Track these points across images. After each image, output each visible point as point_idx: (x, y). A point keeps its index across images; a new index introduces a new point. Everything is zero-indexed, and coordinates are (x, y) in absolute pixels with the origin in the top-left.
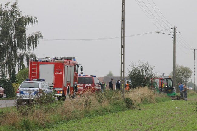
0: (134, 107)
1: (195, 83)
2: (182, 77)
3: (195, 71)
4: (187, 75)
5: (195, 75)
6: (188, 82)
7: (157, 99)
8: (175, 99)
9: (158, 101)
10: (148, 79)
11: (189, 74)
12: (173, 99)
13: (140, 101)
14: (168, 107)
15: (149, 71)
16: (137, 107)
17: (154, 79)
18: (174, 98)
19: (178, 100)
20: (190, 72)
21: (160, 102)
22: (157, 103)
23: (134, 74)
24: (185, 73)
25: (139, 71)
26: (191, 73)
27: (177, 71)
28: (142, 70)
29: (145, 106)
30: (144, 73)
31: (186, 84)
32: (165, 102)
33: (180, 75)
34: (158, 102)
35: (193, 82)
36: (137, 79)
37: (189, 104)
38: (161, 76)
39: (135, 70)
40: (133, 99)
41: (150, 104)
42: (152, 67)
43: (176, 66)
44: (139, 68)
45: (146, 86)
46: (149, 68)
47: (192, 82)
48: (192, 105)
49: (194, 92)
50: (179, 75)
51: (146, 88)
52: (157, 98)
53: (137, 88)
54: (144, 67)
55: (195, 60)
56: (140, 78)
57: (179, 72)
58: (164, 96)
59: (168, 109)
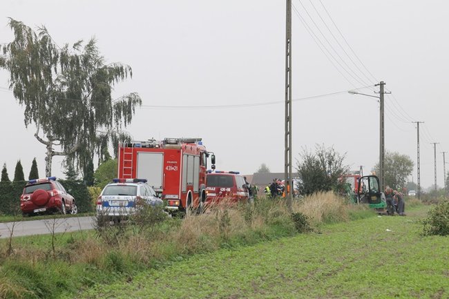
0: (310, 229)
1: (419, 184)
2: (395, 174)
3: (419, 163)
4: (405, 170)
5: (419, 169)
6: (406, 183)
7: (351, 214)
8: (384, 214)
9: (353, 217)
10: (335, 177)
11: (409, 168)
12: (380, 214)
13: (320, 218)
14: (372, 229)
15: (336, 163)
16: (315, 229)
17: (344, 177)
18: (382, 212)
19: (390, 216)
20: (410, 164)
21: (357, 219)
22: (352, 222)
23: (308, 168)
24: (401, 165)
25: (318, 163)
26: (413, 165)
27: (386, 163)
28: (323, 161)
29: (329, 226)
30: (327, 166)
31: (402, 185)
32: (366, 220)
33: (393, 169)
34: (353, 220)
35: (416, 182)
36: (314, 178)
37: (409, 222)
38: (359, 172)
39: (310, 161)
40: (307, 214)
41: (338, 222)
42: (341, 156)
43: (386, 153)
44: (317, 158)
45: (331, 189)
46: (336, 158)
47: (413, 183)
48: (416, 225)
49: (417, 199)
50: (390, 169)
51: (331, 194)
52: (352, 211)
53: (314, 194)
54: (327, 155)
55: (418, 141)
56: (319, 176)
57: (390, 165)
58: (364, 210)
59: (373, 233)
